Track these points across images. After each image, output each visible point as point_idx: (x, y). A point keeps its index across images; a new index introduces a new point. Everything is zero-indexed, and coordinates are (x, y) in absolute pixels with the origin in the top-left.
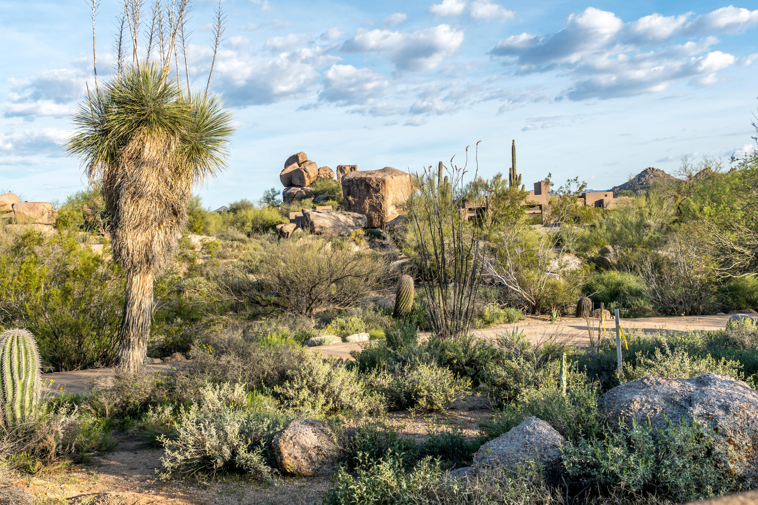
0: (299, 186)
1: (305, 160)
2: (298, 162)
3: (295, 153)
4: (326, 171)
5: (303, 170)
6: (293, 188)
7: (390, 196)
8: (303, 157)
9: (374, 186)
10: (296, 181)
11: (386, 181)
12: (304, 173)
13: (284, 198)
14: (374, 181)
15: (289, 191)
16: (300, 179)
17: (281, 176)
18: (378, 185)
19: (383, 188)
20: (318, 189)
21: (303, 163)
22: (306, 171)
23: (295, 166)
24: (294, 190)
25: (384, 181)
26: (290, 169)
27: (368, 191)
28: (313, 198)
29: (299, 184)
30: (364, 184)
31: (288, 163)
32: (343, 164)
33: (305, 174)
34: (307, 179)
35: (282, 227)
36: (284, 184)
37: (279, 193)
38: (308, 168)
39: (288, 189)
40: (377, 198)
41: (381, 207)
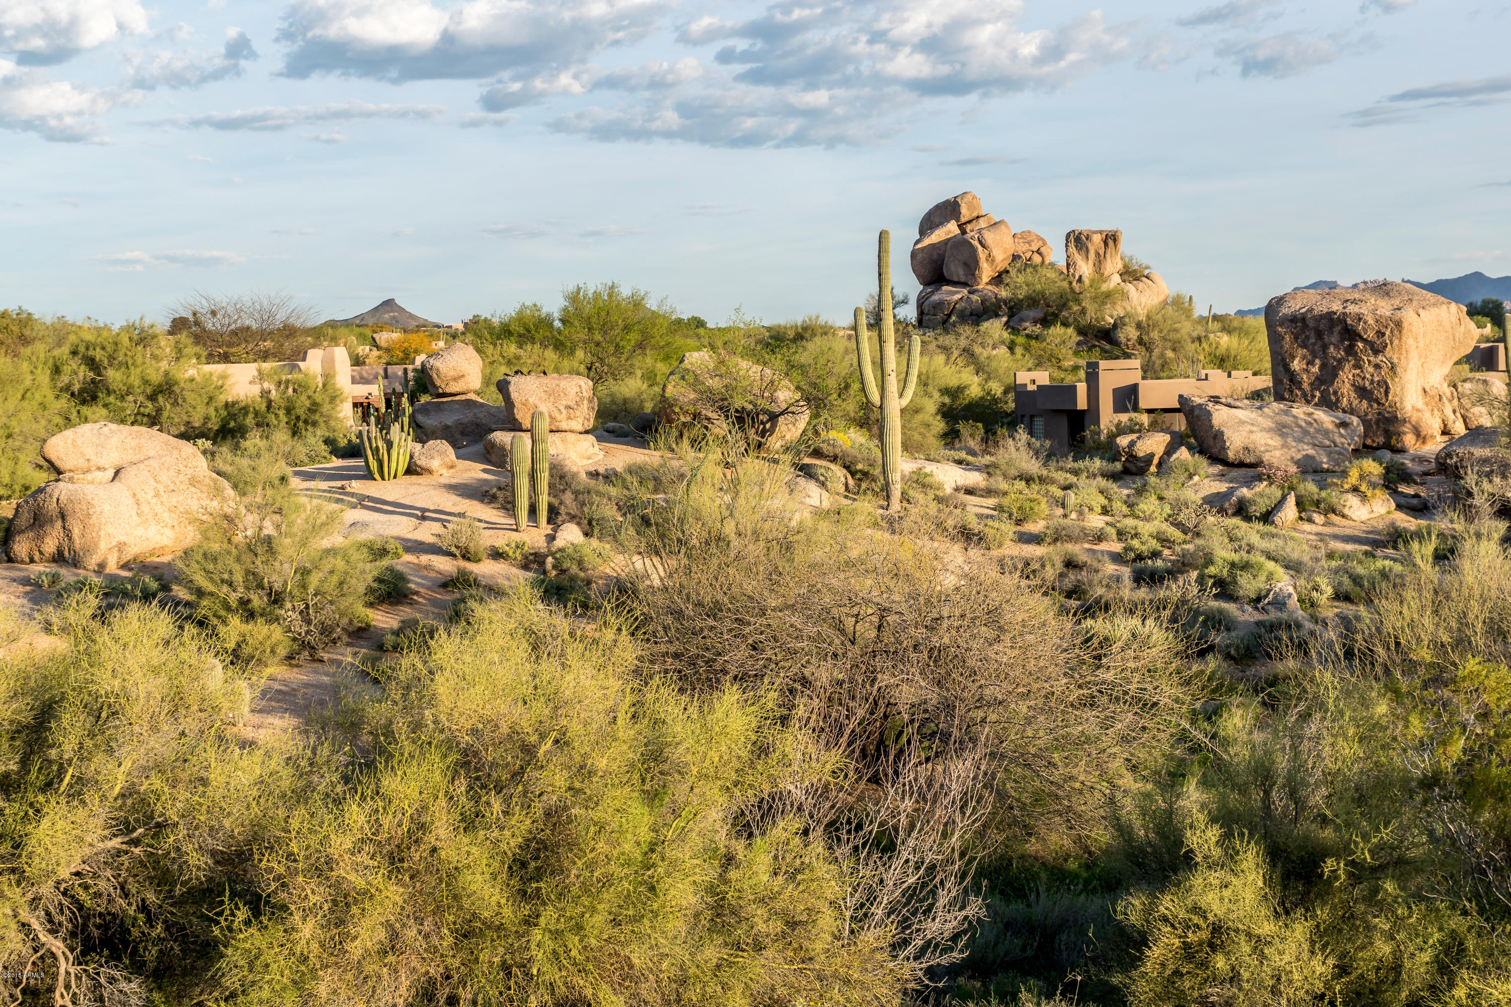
0: (964, 284)
1: (975, 214)
2: (958, 220)
3: (949, 196)
4: (1029, 243)
5: (976, 243)
6: (945, 288)
7: (1411, 365)
8: (971, 207)
9: (1371, 335)
10: (954, 269)
11: (1405, 325)
12: (980, 248)
13: (921, 313)
14: (1371, 322)
15: (936, 298)
16: (966, 265)
17: (914, 255)
18: (1381, 334)
19: (1396, 342)
20: (1021, 294)
21: (970, 222)
22: (983, 246)
23: (951, 229)
24: (952, 295)
25: (1399, 324)
26: (937, 236)
27: (1351, 351)
28: (1005, 319)
29: (963, 279)
30: (1338, 329)
31: (929, 223)
32: (1082, 226)
33: (982, 254)
34: (984, 265)
35: (1132, 444)
36: (918, 277)
37: (905, 302)
38: (989, 237)
39: (932, 293)
40: (1377, 366)
41: (1387, 393)
